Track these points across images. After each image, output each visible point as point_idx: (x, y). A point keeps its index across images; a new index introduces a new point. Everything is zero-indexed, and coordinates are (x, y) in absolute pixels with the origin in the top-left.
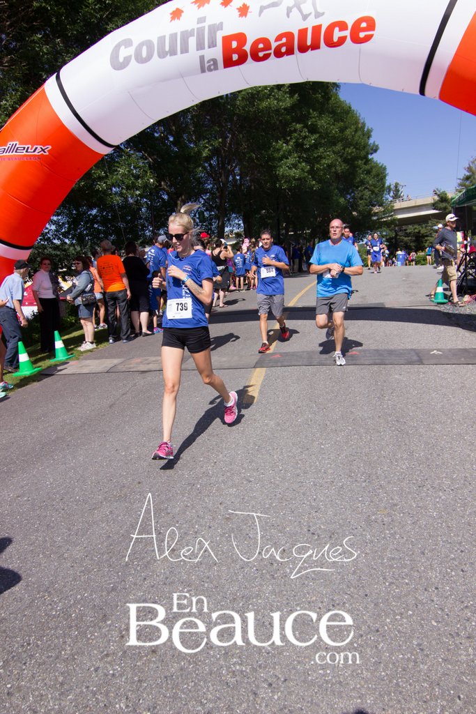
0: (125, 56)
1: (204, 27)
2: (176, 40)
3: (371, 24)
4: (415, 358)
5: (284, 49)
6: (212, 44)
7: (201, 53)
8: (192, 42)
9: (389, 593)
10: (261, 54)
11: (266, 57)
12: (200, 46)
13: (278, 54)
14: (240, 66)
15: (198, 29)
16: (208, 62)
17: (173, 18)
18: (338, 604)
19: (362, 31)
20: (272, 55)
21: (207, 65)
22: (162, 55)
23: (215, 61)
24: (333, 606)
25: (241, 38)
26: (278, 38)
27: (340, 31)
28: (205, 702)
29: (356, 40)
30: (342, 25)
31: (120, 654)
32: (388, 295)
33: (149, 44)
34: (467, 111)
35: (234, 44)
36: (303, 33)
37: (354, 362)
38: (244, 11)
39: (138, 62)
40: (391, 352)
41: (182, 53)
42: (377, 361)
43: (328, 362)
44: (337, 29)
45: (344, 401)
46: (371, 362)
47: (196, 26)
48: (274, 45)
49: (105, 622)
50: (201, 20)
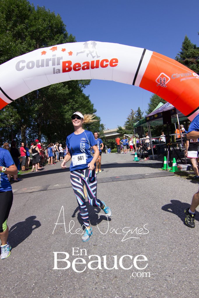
0: (22, 66)
1: (55, 58)
2: (44, 62)
3: (117, 61)
4: (141, 177)
5: (86, 67)
6: (58, 64)
7: (54, 67)
8: (50, 63)
9: (187, 242)
10: (77, 69)
11: (79, 70)
12: (54, 64)
13: (83, 69)
14: (69, 72)
15: (53, 58)
16: (57, 70)
17: (42, 54)
18: (173, 248)
19: (114, 63)
20: (81, 69)
21: (56, 71)
22: (38, 66)
23: (59, 70)
24: (172, 249)
25: (70, 63)
26: (84, 63)
27: (106, 62)
28: (150, 287)
29: (112, 65)
30: (107, 61)
31: (102, 281)
32: (115, 160)
33: (33, 63)
34: (149, 90)
35: (67, 65)
36: (93, 62)
37: (120, 180)
38: (70, 53)
39: (28, 68)
40: (131, 176)
41: (46, 66)
42: (128, 179)
43: (110, 181)
44: (105, 62)
45: (125, 191)
46: (126, 179)
47: (52, 57)
48: (82, 66)
49: (86, 273)
50: (54, 55)
